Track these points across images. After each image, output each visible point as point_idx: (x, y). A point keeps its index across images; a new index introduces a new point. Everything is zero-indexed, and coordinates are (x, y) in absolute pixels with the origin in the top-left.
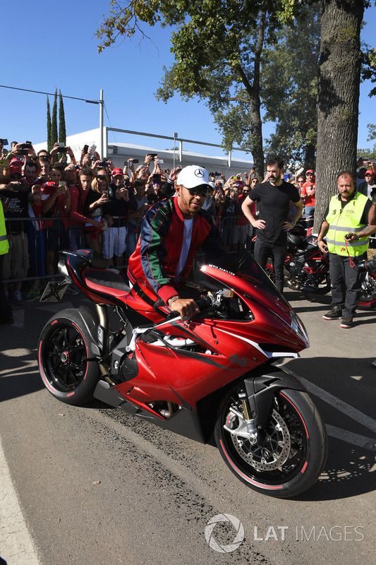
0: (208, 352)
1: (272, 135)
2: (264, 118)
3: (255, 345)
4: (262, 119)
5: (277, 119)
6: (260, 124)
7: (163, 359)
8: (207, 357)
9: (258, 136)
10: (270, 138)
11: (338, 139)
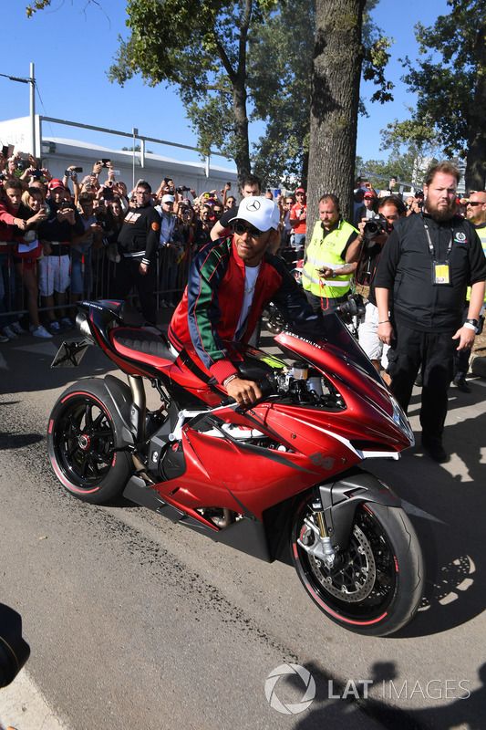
0: (282, 449)
1: (261, 139)
2: (252, 116)
3: (346, 442)
4: (248, 117)
5: (268, 117)
6: (246, 123)
7: (221, 455)
8: (280, 456)
9: (242, 139)
10: (258, 143)
11: (333, 153)
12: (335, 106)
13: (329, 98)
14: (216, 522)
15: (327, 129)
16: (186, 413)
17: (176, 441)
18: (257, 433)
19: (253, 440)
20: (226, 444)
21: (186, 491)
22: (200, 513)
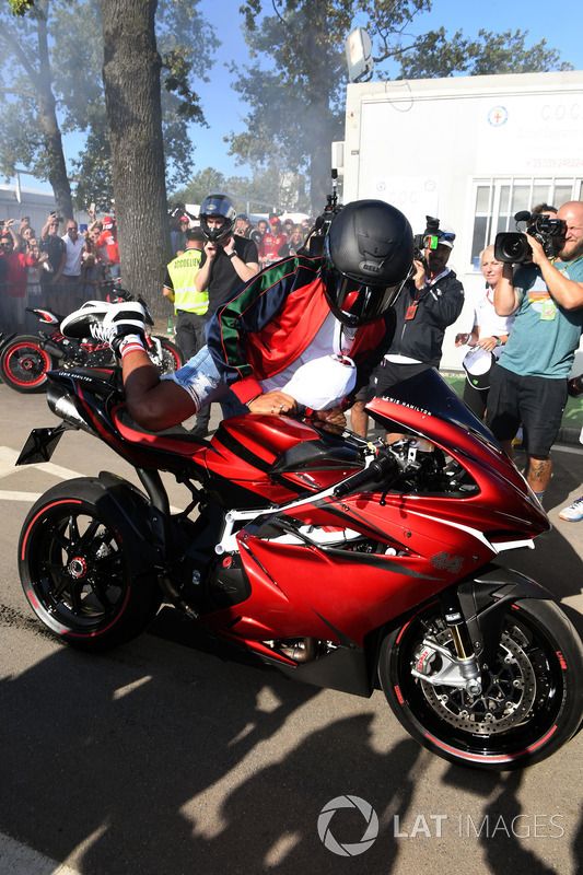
0: (391, 552)
1: (81, 154)
2: (65, 127)
3: (479, 535)
4: (60, 128)
5: (89, 128)
6: (58, 136)
7: (302, 568)
8: (388, 562)
9: (55, 154)
10: (79, 159)
11: (137, 173)
12: (135, 121)
13: (126, 112)
14: (290, 654)
15: (128, 146)
16: (235, 515)
17: (226, 554)
18: (351, 534)
19: (347, 544)
20: (307, 553)
21: (250, 620)
22: (268, 646)
